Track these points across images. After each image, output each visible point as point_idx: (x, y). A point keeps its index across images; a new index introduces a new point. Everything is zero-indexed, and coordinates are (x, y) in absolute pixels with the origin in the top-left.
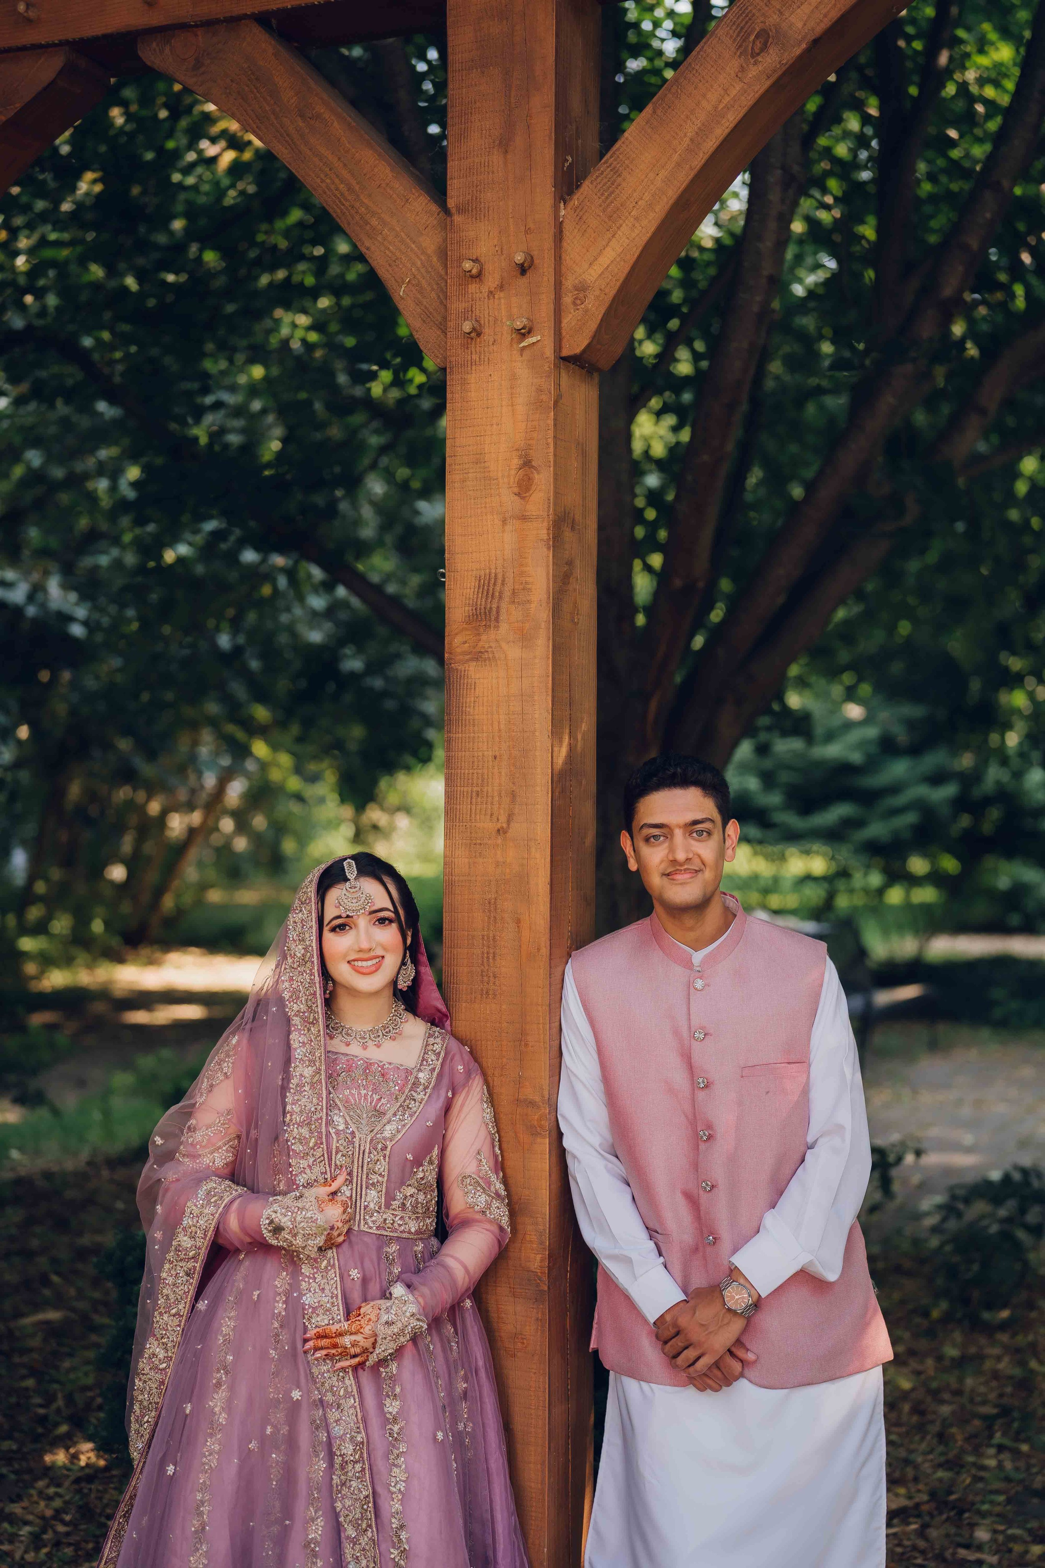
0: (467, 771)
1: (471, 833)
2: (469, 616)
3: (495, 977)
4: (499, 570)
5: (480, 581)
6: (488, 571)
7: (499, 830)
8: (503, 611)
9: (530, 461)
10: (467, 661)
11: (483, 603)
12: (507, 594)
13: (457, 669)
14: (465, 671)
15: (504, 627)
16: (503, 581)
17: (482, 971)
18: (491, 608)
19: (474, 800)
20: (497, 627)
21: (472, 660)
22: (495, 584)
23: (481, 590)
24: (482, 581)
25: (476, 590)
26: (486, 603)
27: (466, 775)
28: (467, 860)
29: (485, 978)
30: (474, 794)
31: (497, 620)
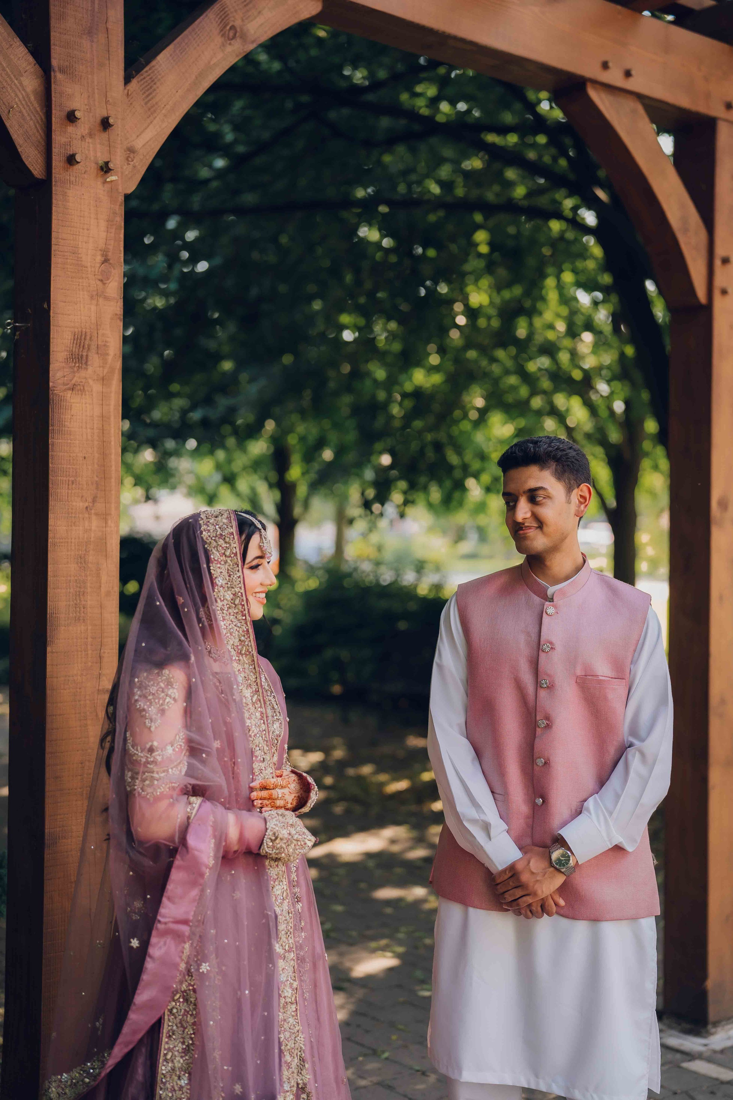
0: (65, 466)
1: (68, 509)
2: (67, 359)
3: (84, 608)
4: (88, 330)
5: (75, 335)
6: (80, 330)
7: (87, 508)
8: (90, 358)
9: (109, 260)
10: (65, 390)
11: (77, 350)
12: (93, 347)
13: (58, 394)
14: (64, 397)
15: (90, 369)
16: (91, 338)
17: (76, 604)
18: (82, 355)
19: (70, 487)
20: (87, 369)
21: (69, 389)
22: (85, 339)
23: (75, 342)
24: (76, 336)
25: (72, 341)
26: (79, 351)
27: (65, 469)
28: (65, 528)
29: (78, 609)
30: (70, 483)
31: (86, 363)
